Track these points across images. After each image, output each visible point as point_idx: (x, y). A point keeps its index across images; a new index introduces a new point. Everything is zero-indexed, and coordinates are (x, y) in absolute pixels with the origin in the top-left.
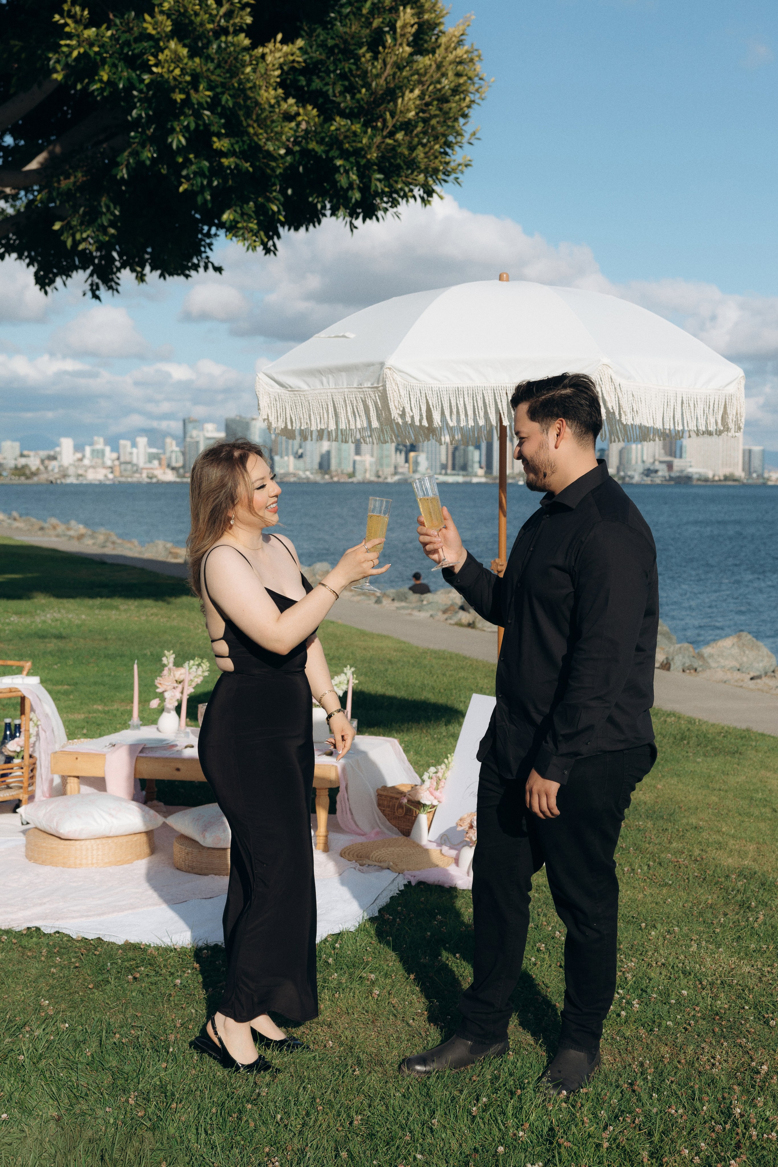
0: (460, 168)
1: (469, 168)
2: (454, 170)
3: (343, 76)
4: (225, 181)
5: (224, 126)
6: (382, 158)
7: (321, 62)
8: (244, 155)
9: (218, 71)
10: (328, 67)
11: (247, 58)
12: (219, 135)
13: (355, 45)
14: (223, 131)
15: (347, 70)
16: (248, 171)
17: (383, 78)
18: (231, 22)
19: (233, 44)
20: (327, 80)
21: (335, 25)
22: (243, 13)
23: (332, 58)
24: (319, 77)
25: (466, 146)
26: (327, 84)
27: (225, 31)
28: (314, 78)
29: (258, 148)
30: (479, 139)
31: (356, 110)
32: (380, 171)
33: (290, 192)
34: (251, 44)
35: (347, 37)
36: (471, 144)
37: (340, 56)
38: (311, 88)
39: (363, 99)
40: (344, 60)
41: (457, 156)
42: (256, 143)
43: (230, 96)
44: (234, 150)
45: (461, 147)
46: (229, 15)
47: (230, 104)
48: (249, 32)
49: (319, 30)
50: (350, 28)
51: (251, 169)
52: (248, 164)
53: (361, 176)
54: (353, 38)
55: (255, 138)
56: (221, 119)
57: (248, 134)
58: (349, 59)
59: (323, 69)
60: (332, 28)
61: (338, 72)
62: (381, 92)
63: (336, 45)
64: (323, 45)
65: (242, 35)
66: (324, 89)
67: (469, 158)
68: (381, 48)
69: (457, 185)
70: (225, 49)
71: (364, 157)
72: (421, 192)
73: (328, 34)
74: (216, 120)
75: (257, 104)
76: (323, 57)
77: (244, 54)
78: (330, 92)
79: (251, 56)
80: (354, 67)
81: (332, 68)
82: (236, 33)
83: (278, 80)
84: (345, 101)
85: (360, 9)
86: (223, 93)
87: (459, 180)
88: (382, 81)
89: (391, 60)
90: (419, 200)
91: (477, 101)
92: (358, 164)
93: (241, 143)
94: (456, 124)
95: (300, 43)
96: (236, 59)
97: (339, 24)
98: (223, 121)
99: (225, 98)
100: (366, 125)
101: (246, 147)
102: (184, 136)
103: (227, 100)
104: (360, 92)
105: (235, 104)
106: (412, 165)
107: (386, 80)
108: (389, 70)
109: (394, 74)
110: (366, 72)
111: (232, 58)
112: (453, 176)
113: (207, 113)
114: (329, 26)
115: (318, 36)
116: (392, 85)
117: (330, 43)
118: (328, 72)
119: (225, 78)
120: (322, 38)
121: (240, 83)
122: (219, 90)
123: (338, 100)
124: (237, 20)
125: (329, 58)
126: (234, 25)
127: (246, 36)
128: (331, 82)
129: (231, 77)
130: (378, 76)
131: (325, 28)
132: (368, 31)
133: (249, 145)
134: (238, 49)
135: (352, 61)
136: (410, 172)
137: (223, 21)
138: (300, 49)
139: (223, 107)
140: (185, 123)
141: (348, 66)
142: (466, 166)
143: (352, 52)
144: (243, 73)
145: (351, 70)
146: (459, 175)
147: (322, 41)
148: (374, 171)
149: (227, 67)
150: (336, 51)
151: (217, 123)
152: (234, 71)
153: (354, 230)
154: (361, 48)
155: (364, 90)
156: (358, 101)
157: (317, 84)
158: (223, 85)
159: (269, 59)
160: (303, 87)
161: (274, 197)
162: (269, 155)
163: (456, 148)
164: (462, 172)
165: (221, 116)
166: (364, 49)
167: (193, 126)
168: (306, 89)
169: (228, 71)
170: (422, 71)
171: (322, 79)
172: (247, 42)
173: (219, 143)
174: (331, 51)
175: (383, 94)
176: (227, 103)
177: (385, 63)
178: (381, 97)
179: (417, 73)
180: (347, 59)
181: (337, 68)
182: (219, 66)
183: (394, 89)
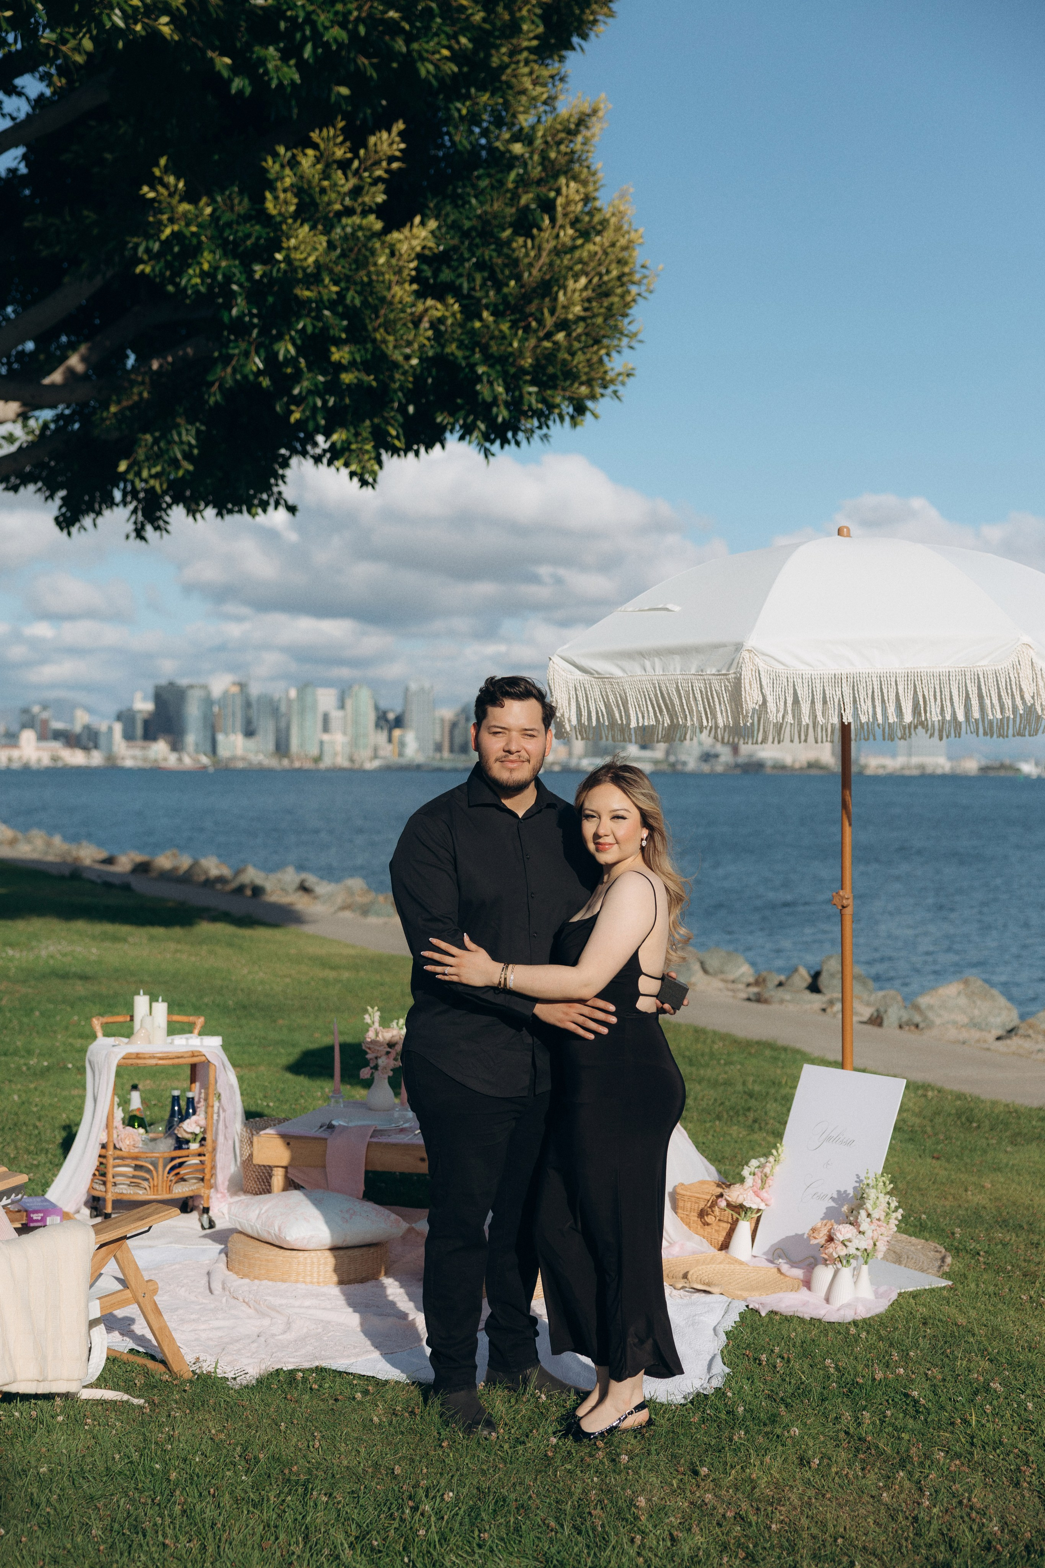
0: (621, 378)
1: (632, 378)
2: (612, 381)
3: (481, 266)
4: (342, 399)
5: (346, 330)
6: (538, 367)
7: (455, 249)
8: (367, 367)
9: (342, 261)
10: (462, 254)
11: (378, 245)
12: (339, 341)
13: (497, 226)
14: (344, 336)
15: (487, 257)
16: (371, 386)
17: (537, 268)
18: (360, 200)
19: (360, 227)
20: (461, 270)
21: (469, 203)
22: (373, 189)
23: (467, 243)
24: (449, 267)
25: (626, 351)
26: (460, 276)
27: (349, 212)
28: (444, 268)
29: (384, 356)
30: (641, 341)
31: (501, 308)
32: (533, 383)
33: (411, 409)
34: (384, 228)
35: (489, 217)
36: (630, 348)
37: (477, 240)
38: (439, 280)
39: (510, 294)
40: (483, 245)
41: (616, 364)
42: (382, 352)
43: (356, 292)
44: (354, 360)
45: (619, 352)
46: (356, 192)
47: (357, 302)
48: (380, 211)
49: (449, 208)
50: (492, 205)
51: (374, 384)
52: (372, 377)
53: (507, 390)
54: (495, 217)
55: (383, 346)
56: (342, 319)
57: (374, 341)
58: (490, 244)
59: (455, 257)
60: (463, 206)
61: (474, 260)
62: (534, 285)
63: (473, 228)
64: (455, 226)
65: (372, 218)
66: (458, 283)
67: (630, 366)
68: (535, 231)
69: (616, 401)
70: (353, 234)
71: (513, 364)
72: (571, 410)
73: (461, 213)
74: (337, 322)
75: (383, 300)
76: (456, 241)
77: (375, 240)
78: (465, 286)
79: (383, 243)
80: (494, 254)
81: (466, 255)
82: (364, 213)
83: (413, 273)
84: (487, 296)
85: (502, 183)
86: (348, 289)
87: (619, 394)
88: (535, 272)
89: (548, 246)
90: (567, 419)
91: (645, 294)
92: (504, 373)
93: (363, 352)
94: (620, 324)
95: (433, 224)
96: (365, 246)
97: (474, 201)
98: (345, 323)
99: (350, 294)
100: (514, 325)
101: (369, 356)
102: (294, 344)
103: (353, 298)
104: (507, 285)
105: (365, 303)
106: (571, 375)
107: (540, 270)
108: (544, 258)
109: (551, 264)
110: (516, 262)
111: (360, 245)
112: (611, 388)
113: (327, 313)
114: (460, 202)
115: (447, 215)
116: (548, 277)
117: (467, 224)
118: (462, 260)
119: (350, 270)
120: (452, 217)
121: (369, 274)
122: (343, 285)
123: (478, 294)
124: (367, 199)
125: (462, 243)
126: (364, 204)
127: (377, 218)
128: (465, 272)
129: (357, 269)
130: (531, 265)
131: (456, 206)
132: (514, 210)
133: (373, 354)
134: (368, 233)
135: (493, 247)
136: (568, 383)
137: (347, 199)
138: (432, 232)
139: (346, 307)
140: (300, 326)
141: (488, 253)
142: (629, 375)
143: (492, 235)
144: (375, 264)
145: (491, 257)
146: (619, 388)
147: (454, 221)
148: (525, 382)
149: (353, 256)
150: (474, 234)
151: (338, 326)
152: (363, 261)
153: (490, 457)
154: (504, 230)
155: (511, 283)
156: (505, 297)
157: (446, 275)
158: (348, 279)
159: (404, 248)
160: (427, 279)
161: (392, 418)
162: (396, 365)
163: (614, 354)
164: (623, 384)
165: (342, 317)
166: (508, 233)
167: (310, 329)
168: (431, 281)
169: (356, 261)
170: (586, 259)
171: (455, 270)
172: (378, 226)
173: (338, 355)
174: (466, 235)
175: (538, 287)
176: (352, 301)
177: (540, 249)
178: (534, 290)
179: (580, 261)
180: (486, 244)
181: (473, 255)
182: (343, 255)
183: (550, 281)
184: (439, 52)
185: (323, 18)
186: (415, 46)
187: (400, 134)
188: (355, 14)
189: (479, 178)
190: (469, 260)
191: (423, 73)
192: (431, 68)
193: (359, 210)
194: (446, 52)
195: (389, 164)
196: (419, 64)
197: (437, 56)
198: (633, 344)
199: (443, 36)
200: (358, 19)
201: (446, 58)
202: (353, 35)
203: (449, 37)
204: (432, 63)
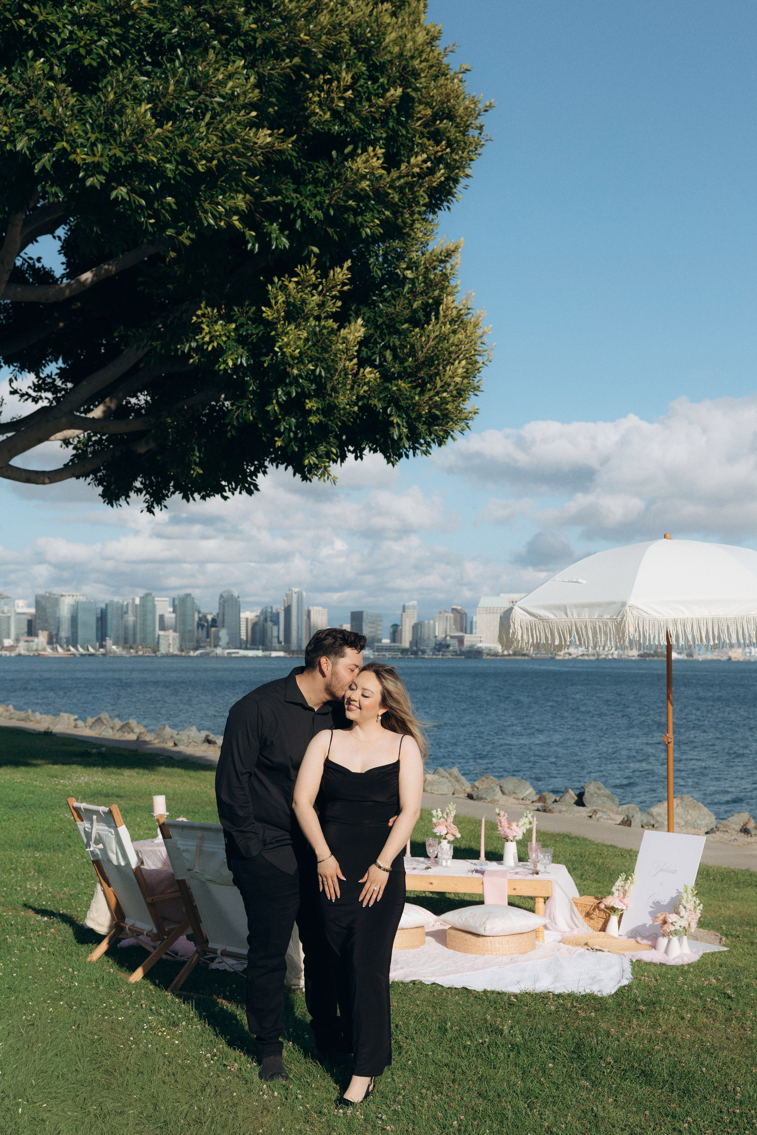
0: (470, 415)
2: (466, 417)
5: (315, 390)
7: (371, 336)
8: (325, 412)
9: (314, 348)
11: (335, 337)
12: (309, 397)
13: (399, 322)
14: (313, 393)
16: (325, 423)
19: (325, 327)
20: (375, 349)
21: (379, 307)
23: (379, 332)
25: (474, 398)
27: (318, 317)
30: (481, 391)
31: (403, 373)
33: (344, 437)
34: (338, 327)
35: (394, 316)
36: (476, 395)
37: (385, 331)
39: (409, 366)
41: (468, 406)
42: (335, 403)
44: (318, 408)
45: (470, 399)
46: (323, 305)
48: (336, 317)
50: (395, 309)
52: (326, 418)
54: (398, 316)
55: (336, 400)
62: (423, 359)
63: (383, 323)
65: (331, 321)
67: (476, 407)
68: (426, 325)
77: (333, 334)
79: (339, 335)
81: (379, 340)
82: (327, 318)
85: (400, 293)
86: (317, 365)
87: (470, 425)
88: (425, 351)
89: (432, 336)
91: (487, 363)
92: (408, 415)
93: (324, 403)
94: (474, 383)
95: (361, 320)
96: (327, 338)
98: (313, 385)
99: (318, 368)
101: (327, 406)
104: (407, 361)
105: (326, 373)
107: (428, 350)
108: (430, 343)
109: (435, 347)
110: (413, 346)
111: (324, 338)
112: (465, 422)
115: (364, 313)
116: (431, 354)
117: (380, 321)
118: (376, 343)
119: (318, 353)
124: (329, 310)
126: (326, 312)
127: (334, 321)
128: (377, 351)
130: (423, 347)
131: (372, 309)
132: (409, 312)
133: (329, 405)
134: (329, 331)
135: (396, 335)
139: (316, 377)
141: (393, 339)
142: (475, 413)
143: (394, 326)
149: (319, 345)
150: (384, 327)
152: (326, 348)
155: (411, 359)
156: (405, 368)
159: (351, 337)
163: (467, 400)
164: (472, 419)
166: (407, 325)
172: (335, 326)
173: (310, 404)
174: (377, 327)
175: (426, 361)
176: (320, 371)
177: (428, 336)
178: (423, 363)
179: (453, 344)
180: (390, 333)
181: (383, 340)
182: (314, 345)
183: (432, 357)
184: (373, 221)
185: (308, 205)
186: (360, 219)
187: (348, 269)
188: (327, 202)
189: (384, 291)
190: (380, 343)
191: (364, 235)
192: (368, 231)
193: (323, 316)
194: (377, 222)
195: (342, 287)
196: (361, 230)
197: (372, 224)
198: (476, 392)
199: (376, 212)
200: (329, 205)
201: (378, 225)
202: (326, 214)
203: (379, 212)
204: (367, 227)
